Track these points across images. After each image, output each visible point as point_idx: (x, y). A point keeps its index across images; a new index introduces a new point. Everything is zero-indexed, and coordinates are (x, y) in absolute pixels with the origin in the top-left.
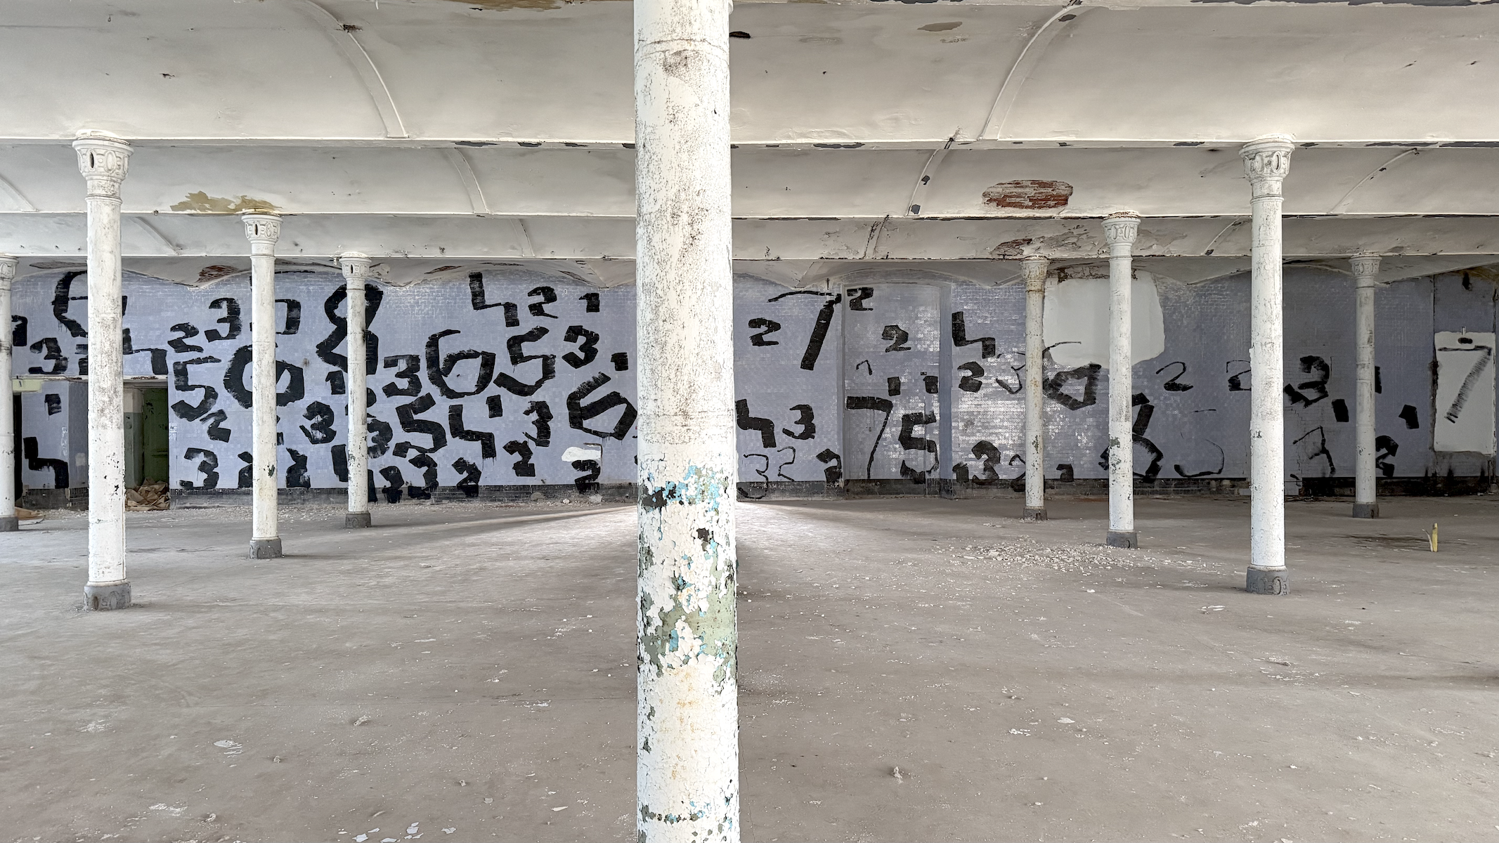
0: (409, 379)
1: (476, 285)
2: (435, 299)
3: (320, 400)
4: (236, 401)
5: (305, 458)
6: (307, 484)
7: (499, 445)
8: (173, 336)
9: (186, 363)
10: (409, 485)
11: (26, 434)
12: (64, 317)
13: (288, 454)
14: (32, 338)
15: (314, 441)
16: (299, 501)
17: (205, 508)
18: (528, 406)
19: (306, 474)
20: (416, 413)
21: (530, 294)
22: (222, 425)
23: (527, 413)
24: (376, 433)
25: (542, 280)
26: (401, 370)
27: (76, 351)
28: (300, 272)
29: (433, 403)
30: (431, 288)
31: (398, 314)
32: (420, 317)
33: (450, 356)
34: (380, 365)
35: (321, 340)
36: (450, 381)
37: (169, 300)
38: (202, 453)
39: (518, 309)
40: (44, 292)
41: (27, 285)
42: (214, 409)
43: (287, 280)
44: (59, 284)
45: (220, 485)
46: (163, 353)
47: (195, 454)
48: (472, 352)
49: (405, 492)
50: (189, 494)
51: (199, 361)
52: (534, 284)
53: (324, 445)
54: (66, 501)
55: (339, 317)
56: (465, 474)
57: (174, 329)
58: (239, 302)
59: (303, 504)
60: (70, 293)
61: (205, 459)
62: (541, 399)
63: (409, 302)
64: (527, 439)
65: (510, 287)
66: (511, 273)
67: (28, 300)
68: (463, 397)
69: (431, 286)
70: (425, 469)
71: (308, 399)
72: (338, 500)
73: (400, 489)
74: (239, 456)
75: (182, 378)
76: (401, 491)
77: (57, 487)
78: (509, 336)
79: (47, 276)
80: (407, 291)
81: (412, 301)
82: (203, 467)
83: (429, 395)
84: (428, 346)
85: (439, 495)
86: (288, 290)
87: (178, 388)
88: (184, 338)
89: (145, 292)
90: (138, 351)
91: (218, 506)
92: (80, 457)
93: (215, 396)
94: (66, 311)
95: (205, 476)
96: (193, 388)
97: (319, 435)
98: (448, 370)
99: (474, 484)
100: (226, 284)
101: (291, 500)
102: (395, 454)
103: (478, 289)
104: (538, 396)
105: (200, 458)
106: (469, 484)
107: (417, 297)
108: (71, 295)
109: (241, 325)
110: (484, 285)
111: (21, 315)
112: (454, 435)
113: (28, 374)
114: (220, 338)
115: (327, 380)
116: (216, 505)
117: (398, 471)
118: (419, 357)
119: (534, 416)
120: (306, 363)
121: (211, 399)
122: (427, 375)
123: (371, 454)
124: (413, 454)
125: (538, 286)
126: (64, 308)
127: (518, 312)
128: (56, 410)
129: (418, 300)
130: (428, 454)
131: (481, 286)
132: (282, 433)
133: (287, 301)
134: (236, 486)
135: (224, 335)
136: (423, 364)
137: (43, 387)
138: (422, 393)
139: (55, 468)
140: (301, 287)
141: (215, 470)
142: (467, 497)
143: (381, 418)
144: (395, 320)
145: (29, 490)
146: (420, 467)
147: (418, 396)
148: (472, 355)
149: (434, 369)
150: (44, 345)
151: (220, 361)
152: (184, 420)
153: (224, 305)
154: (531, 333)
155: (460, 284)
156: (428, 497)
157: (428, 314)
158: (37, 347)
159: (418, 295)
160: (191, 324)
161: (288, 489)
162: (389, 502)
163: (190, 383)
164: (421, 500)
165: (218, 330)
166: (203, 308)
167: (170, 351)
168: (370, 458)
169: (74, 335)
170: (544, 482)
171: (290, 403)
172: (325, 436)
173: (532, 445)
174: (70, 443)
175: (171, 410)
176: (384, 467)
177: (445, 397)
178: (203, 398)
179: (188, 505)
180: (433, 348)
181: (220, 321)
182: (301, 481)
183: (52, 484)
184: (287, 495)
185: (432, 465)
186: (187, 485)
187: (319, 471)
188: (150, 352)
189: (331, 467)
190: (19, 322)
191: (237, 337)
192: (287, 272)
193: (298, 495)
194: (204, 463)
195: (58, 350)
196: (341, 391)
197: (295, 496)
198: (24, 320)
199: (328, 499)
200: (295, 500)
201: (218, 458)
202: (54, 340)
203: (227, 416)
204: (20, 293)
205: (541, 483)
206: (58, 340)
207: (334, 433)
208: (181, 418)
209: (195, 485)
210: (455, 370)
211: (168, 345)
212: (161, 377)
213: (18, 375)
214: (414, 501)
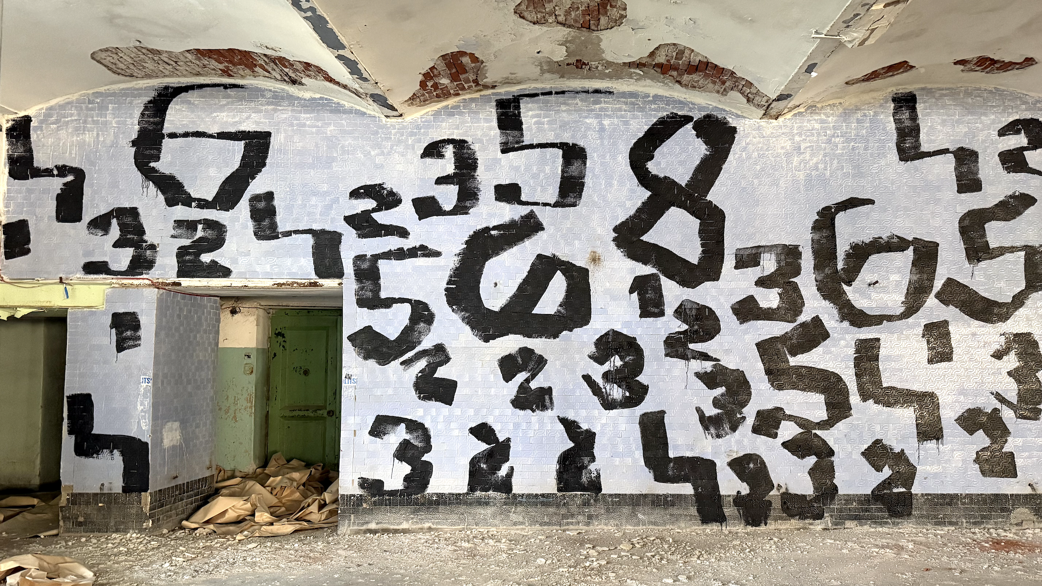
0: (780, 291)
1: (905, 115)
2: (829, 141)
3: (618, 328)
4: (468, 328)
5: (590, 436)
6: (595, 486)
7: (949, 414)
8: (354, 208)
9: (376, 257)
10: (783, 490)
11: (72, 387)
12: (153, 169)
13: (562, 427)
14: (93, 207)
15: (609, 404)
16: (580, 518)
17: (405, 531)
18: (998, 343)
19: (592, 467)
20: (794, 354)
21: (1002, 133)
22: (442, 373)
23: (998, 355)
24: (721, 390)
25: (1024, 107)
26: (767, 273)
27: (173, 232)
28: (587, 92)
29: (826, 335)
30: (822, 122)
31: (762, 169)
32: (801, 176)
33: (855, 247)
34: (729, 262)
35: (622, 217)
36: (854, 294)
37: (348, 141)
38: (403, 426)
39: (980, 160)
40: (118, 123)
41: (88, 109)
42: (427, 343)
43: (563, 108)
44: (146, 108)
45: (436, 485)
46: (333, 239)
47: (389, 427)
48: (895, 240)
49: (777, 504)
50: (375, 503)
51: (400, 254)
52: (1009, 114)
53: (626, 411)
54: (141, 517)
55: (656, 177)
56: (887, 472)
57: (355, 194)
58: (475, 147)
59: (588, 524)
60: (166, 125)
61: (408, 437)
62: (1025, 330)
63: (782, 148)
64: (998, 405)
65: (966, 118)
66: (968, 94)
67: (88, 137)
68: (881, 323)
69: (823, 117)
70: (812, 460)
71: (598, 326)
72: (652, 518)
73: (767, 498)
74: (472, 431)
75: (368, 284)
76: (770, 503)
77: (127, 490)
78: (962, 210)
79: (125, 93)
80: (781, 127)
81: (788, 145)
82: (404, 452)
83: (817, 321)
84: (817, 227)
85: (840, 510)
86: (564, 126)
87: (362, 303)
88: (374, 210)
89: (304, 125)
90: (288, 234)
91: (430, 529)
92: (171, 430)
93: (429, 319)
94: (157, 159)
95: (406, 469)
96: (388, 303)
97: (617, 393)
98: (851, 274)
99: (903, 490)
100: (452, 115)
101: (564, 517)
102: (756, 430)
103: (908, 123)
104: (1017, 324)
105: (399, 435)
106: (895, 490)
107: (797, 138)
108: (168, 128)
109: (479, 190)
110: (920, 116)
111: (74, 165)
112: (865, 397)
113: (81, 274)
114: (440, 212)
115: (631, 291)
116: (427, 525)
117: (763, 463)
118: (800, 249)
119: (1012, 361)
120: (595, 259)
121: (422, 324)
122: (815, 283)
123: (713, 431)
124: (788, 431)
125: (1017, 117)
126: (155, 152)
127: (980, 165)
128: (131, 343)
129: (799, 143)
130: (819, 432)
131: (914, 117)
132: (550, 389)
133: (562, 146)
134: (464, 489)
135: (448, 206)
136: (807, 261)
137: (109, 300)
138: (805, 317)
139: (123, 454)
140: (588, 121)
141: (426, 458)
142: (891, 516)
143: (729, 363)
144: (756, 181)
145: (73, 495)
146: (802, 457)
147: (798, 322)
148: (896, 245)
149: (827, 271)
150: (114, 222)
151: (437, 254)
152: (372, 363)
153: (449, 151)
154: (1002, 204)
155: (876, 114)
156: (819, 516)
157: (817, 169)
158: (100, 224)
159: (800, 135)
160: (388, 186)
161: (559, 494)
162: (748, 523)
163: (383, 295)
164: (807, 521)
165: (437, 197)
166: (409, 156)
167: (349, 235)
168: (709, 437)
169: (171, 203)
170: (1033, 489)
171: (564, 333)
172: (627, 394)
173: (1007, 415)
174: (155, 406)
175: (347, 345)
176: (735, 456)
177: (846, 324)
178: (406, 322)
179: (373, 526)
180: (825, 233)
181: (441, 181)
182: (584, 479)
183: (117, 484)
184: (558, 506)
185: (825, 453)
186: (373, 487)
187: (617, 461)
188: (309, 236)
189: (639, 454)
190: (70, 178)
191: (471, 211)
192: (563, 92)
193: (578, 506)
194: (405, 444)
195: (141, 231)
196: (656, 310)
197: (574, 509)
198: (80, 174)
199: (634, 514)
200: (573, 516)
201: (432, 434)
202: (133, 212)
203: (451, 356)
204: (75, 124)
205: (1028, 491)
206: (140, 211)
207: (645, 389)
208: (366, 358)
209: (387, 487)
210: (866, 274)
211: (344, 223)
212: (330, 283)
213: (63, 276)
214: (792, 521)
